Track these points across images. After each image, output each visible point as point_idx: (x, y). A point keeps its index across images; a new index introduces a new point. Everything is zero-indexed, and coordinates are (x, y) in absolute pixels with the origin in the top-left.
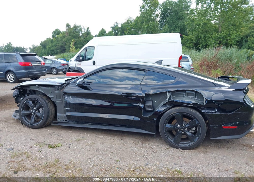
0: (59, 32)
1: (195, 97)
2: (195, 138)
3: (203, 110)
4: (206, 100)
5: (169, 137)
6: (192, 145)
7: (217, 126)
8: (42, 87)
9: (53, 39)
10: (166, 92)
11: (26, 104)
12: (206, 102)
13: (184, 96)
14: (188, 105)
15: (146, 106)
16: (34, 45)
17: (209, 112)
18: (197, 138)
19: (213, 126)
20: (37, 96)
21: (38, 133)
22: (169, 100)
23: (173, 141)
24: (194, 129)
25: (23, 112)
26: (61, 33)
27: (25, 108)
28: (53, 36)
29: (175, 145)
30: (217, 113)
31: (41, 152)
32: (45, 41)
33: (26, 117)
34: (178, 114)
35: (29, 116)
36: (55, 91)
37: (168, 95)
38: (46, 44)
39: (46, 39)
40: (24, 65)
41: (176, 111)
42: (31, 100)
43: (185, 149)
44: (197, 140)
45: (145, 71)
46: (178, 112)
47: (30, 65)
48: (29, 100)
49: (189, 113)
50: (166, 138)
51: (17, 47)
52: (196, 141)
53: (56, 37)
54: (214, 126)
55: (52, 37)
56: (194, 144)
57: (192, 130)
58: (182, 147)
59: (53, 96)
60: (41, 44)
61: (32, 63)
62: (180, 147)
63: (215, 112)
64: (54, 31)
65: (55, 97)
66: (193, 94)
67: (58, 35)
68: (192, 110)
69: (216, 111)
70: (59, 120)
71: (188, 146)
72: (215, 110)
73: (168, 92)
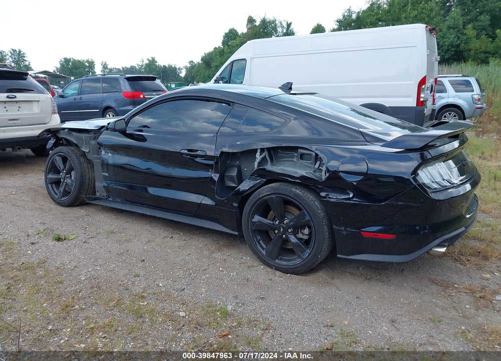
0: (234, 36)
1: (313, 164)
2: (303, 251)
3: (323, 192)
4: (328, 170)
5: (259, 244)
6: (298, 265)
7: (348, 229)
8: (74, 133)
9: (223, 50)
10: (256, 150)
11: (53, 162)
12: (327, 175)
13: (295, 160)
14: (290, 179)
15: (225, 178)
16: (192, 61)
17: (335, 197)
18: (308, 251)
19: (339, 229)
20: (67, 149)
21: (62, 213)
22: (258, 166)
23: (264, 252)
24: (306, 231)
25: (50, 176)
26: (240, 37)
27: (53, 170)
28: (223, 43)
29: (267, 259)
30: (351, 202)
31: (33, 245)
32: (210, 54)
33: (54, 185)
34: (273, 196)
35: (57, 183)
36: (91, 140)
37: (258, 157)
38: (211, 59)
39: (213, 50)
40: (130, 97)
41: (270, 191)
42: (60, 156)
43: (285, 271)
44: (307, 255)
45: (232, 104)
46: (272, 192)
47: (142, 96)
48: (57, 156)
49: (292, 195)
50: (253, 245)
51: (164, 66)
52: (306, 257)
53: (229, 46)
54: (341, 228)
55: (222, 45)
56: (303, 263)
57: (304, 234)
58: (279, 266)
59: (87, 151)
60: (202, 59)
61: (145, 93)
62: (276, 265)
63: (349, 199)
64: (226, 34)
65: (91, 152)
66: (309, 156)
67: (232, 41)
68: (298, 191)
69: (351, 196)
70: (98, 194)
71: (292, 267)
72: (349, 194)
73: (259, 151)
